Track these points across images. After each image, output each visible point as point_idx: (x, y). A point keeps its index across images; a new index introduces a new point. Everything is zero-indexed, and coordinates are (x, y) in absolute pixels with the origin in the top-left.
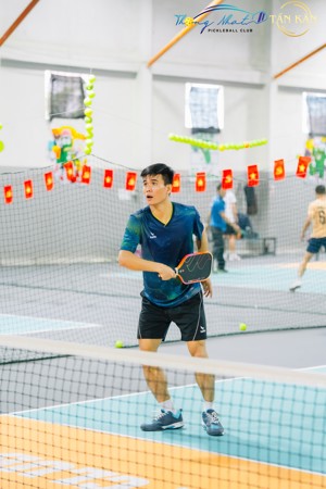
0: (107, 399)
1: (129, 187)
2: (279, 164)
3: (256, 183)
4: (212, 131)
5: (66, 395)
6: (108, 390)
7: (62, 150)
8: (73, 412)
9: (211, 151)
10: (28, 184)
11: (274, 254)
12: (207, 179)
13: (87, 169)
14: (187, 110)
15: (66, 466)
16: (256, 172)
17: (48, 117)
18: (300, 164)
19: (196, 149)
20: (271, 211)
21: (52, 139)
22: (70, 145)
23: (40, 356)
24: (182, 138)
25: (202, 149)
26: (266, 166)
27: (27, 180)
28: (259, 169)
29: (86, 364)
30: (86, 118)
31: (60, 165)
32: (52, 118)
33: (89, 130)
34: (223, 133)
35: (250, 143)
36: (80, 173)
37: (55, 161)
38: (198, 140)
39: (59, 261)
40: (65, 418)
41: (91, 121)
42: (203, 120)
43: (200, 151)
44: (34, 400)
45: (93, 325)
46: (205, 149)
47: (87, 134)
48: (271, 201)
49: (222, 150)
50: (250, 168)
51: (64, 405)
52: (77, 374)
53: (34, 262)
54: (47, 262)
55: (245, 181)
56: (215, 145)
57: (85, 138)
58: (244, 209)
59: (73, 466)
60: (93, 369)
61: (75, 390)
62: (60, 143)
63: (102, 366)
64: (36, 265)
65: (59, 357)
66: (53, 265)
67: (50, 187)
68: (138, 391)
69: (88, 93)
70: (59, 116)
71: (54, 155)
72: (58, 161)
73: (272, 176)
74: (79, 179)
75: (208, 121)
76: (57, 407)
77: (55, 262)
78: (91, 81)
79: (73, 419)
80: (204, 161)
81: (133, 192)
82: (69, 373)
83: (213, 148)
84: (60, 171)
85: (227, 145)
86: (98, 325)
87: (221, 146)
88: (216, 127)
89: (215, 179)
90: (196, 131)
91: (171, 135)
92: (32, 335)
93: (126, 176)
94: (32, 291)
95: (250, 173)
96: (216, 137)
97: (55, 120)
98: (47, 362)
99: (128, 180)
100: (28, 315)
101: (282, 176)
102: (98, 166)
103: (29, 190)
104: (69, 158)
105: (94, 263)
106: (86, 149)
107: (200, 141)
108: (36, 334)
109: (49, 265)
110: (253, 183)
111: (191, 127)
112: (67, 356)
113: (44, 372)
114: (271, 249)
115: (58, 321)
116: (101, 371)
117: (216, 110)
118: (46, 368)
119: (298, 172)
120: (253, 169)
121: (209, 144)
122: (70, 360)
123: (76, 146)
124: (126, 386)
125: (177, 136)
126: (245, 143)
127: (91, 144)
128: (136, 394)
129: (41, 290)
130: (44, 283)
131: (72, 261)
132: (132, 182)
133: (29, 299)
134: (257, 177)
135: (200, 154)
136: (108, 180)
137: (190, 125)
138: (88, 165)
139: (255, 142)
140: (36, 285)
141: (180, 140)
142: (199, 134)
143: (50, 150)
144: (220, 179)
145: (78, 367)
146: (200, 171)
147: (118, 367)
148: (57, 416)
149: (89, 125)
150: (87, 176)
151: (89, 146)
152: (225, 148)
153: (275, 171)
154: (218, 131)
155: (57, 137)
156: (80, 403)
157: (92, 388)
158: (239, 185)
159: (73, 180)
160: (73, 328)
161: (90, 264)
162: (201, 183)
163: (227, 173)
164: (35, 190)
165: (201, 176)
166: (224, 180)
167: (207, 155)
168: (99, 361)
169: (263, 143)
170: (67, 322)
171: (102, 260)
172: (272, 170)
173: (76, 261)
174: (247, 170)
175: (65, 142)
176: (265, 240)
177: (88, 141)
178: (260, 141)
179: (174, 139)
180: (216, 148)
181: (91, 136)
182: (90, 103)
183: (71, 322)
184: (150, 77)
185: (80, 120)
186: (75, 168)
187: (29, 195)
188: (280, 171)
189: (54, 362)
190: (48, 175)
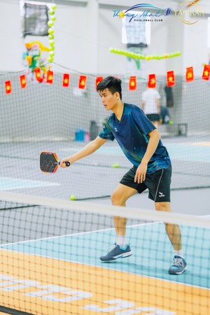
0: (63, 236)
1: (81, 87)
2: (190, 70)
3: (172, 84)
4: (142, 46)
5: (33, 233)
6: (63, 230)
7: (33, 58)
8: (38, 246)
9: (141, 61)
10: (8, 83)
11: (185, 135)
12: (137, 81)
13: (50, 73)
14: (124, 30)
15: (33, 283)
16: (173, 76)
17: (22, 35)
18: (205, 70)
19: (130, 59)
20: (183, 104)
21: (25, 51)
22: (39, 56)
23: (15, 206)
24: (119, 50)
25: (134, 59)
26: (180, 72)
27: (7, 80)
28: (175, 74)
29: (48, 211)
30: (50, 36)
31: (31, 69)
32: (25, 35)
33: (52, 44)
34: (149, 47)
35: (168, 55)
36: (46, 75)
37: (28, 67)
38: (131, 52)
39: (30, 139)
40: (32, 249)
41: (53, 38)
42: (135, 38)
43: (132, 60)
44: (10, 236)
45: (54, 184)
46: (137, 59)
47: (50, 48)
48: (183, 97)
49: (148, 60)
50: (168, 73)
51: (31, 241)
52: (41, 218)
53: (11, 140)
54: (21, 140)
55: (165, 83)
56: (143, 56)
57: (48, 51)
58: (164, 103)
59: (38, 283)
60: (53, 215)
61: (39, 229)
62: (31, 54)
63: (59, 213)
64: (13, 142)
65: (29, 206)
66: (26, 142)
67: (24, 86)
68: (85, 231)
69: (51, 17)
70: (30, 34)
71: (27, 63)
72: (30, 67)
73: (185, 79)
74: (45, 80)
75: (138, 38)
76: (27, 242)
77: (27, 140)
78: (54, 8)
79: (38, 250)
80: (136, 67)
81: (84, 90)
82: (35, 218)
83: (141, 58)
84: (31, 74)
85: (152, 56)
86: (58, 184)
87: (147, 57)
88: (144, 43)
89: (143, 81)
90: (130, 46)
91: (111, 49)
92: (10, 191)
93: (79, 78)
94: (10, 160)
95: (168, 77)
96: (145, 50)
97: (28, 37)
98: (20, 210)
99: (80, 81)
100: (8, 176)
101: (191, 79)
102: (58, 71)
103: (8, 88)
104: (37, 65)
105: (55, 141)
106: (50, 58)
107: (132, 53)
108: (13, 190)
109: (22, 142)
110: (170, 84)
111: (127, 43)
112: (34, 206)
113: (18, 217)
114: (183, 132)
115: (29, 181)
116: (58, 216)
117: (144, 30)
118: (18, 214)
119: (204, 76)
120: (170, 74)
121: (139, 55)
122: (36, 208)
123: (42, 57)
124: (76, 227)
125: (116, 50)
126: (165, 55)
127: (53, 55)
128: (83, 233)
129: (16, 159)
130: (19, 155)
131: (39, 140)
132: (83, 83)
133: (8, 165)
134: (173, 80)
135: (133, 63)
136: (66, 81)
137: (125, 41)
138: (51, 70)
139: (172, 54)
140: (13, 155)
141: (117, 52)
142: (132, 48)
143: (24, 59)
144: (147, 81)
145: (41, 214)
146: (133, 75)
147: (70, 214)
148: (27, 248)
149: (51, 41)
150: (50, 78)
151: (52, 56)
152: (150, 58)
153: (187, 75)
154: (146, 46)
155: (29, 50)
156: (43, 239)
157: (52, 228)
158: (161, 85)
159: (40, 80)
160: (39, 186)
161: (52, 142)
162: (133, 84)
163: (152, 76)
164: (13, 88)
165: (133, 79)
166: (150, 81)
167: (138, 63)
168: (57, 210)
169: (177, 55)
170: (36, 182)
171: (61, 139)
172: (184, 74)
173: (42, 139)
174: (166, 74)
175: (35, 53)
176: (179, 125)
177: (51, 52)
178: (175, 53)
179: (113, 51)
180: (144, 59)
181: (53, 49)
182: (53, 25)
183: (39, 182)
184: (97, 6)
185: (46, 37)
186: (42, 72)
187: (9, 92)
188: (190, 75)
189: (25, 210)
190: (23, 77)
